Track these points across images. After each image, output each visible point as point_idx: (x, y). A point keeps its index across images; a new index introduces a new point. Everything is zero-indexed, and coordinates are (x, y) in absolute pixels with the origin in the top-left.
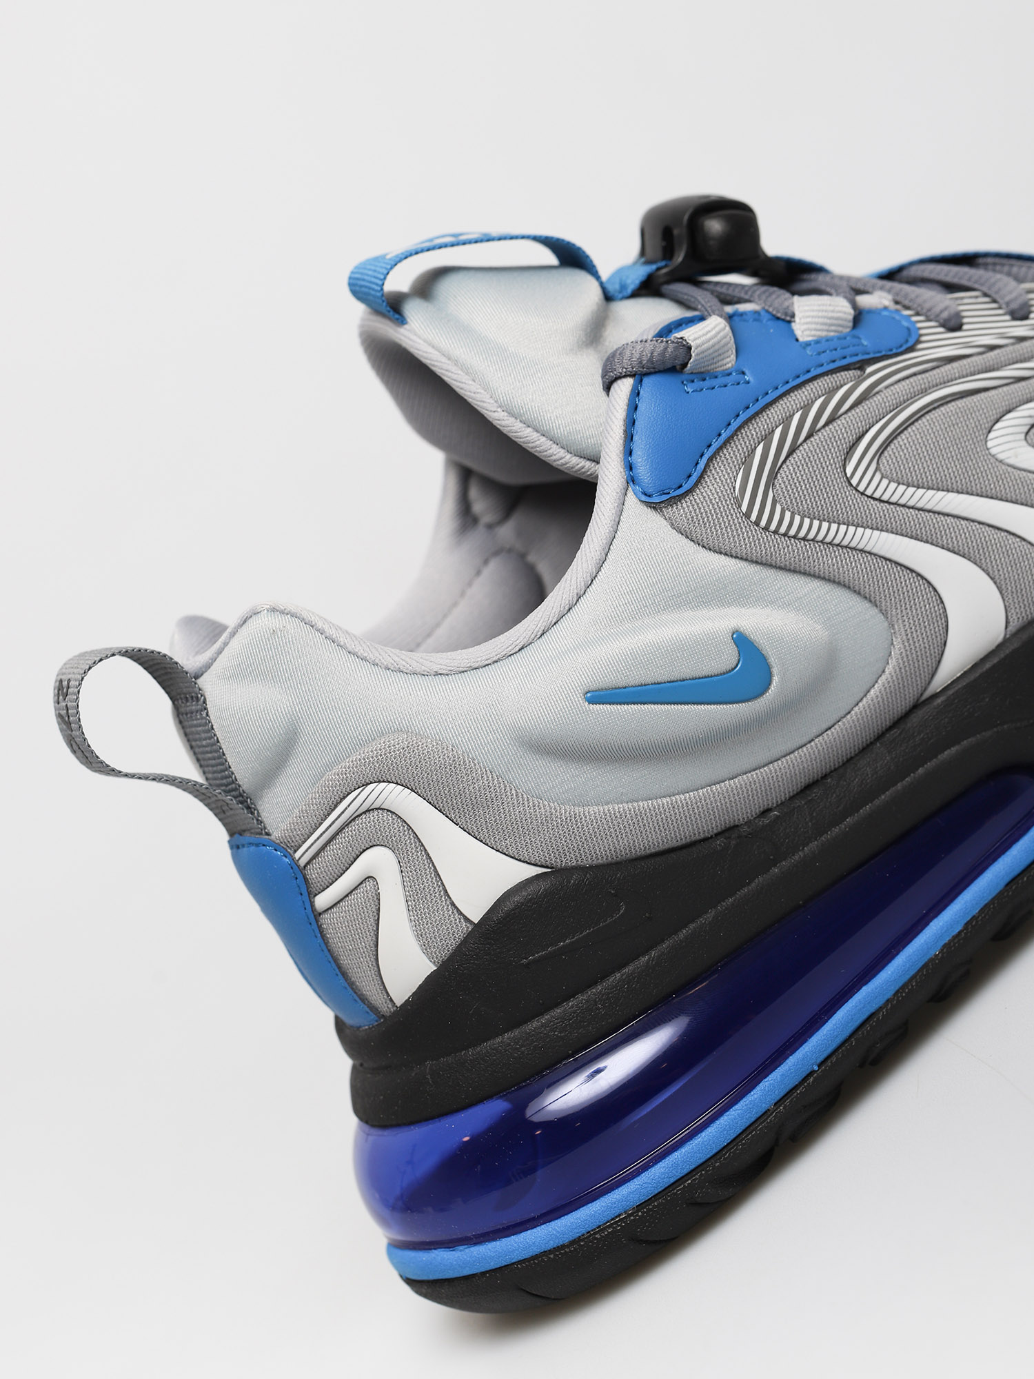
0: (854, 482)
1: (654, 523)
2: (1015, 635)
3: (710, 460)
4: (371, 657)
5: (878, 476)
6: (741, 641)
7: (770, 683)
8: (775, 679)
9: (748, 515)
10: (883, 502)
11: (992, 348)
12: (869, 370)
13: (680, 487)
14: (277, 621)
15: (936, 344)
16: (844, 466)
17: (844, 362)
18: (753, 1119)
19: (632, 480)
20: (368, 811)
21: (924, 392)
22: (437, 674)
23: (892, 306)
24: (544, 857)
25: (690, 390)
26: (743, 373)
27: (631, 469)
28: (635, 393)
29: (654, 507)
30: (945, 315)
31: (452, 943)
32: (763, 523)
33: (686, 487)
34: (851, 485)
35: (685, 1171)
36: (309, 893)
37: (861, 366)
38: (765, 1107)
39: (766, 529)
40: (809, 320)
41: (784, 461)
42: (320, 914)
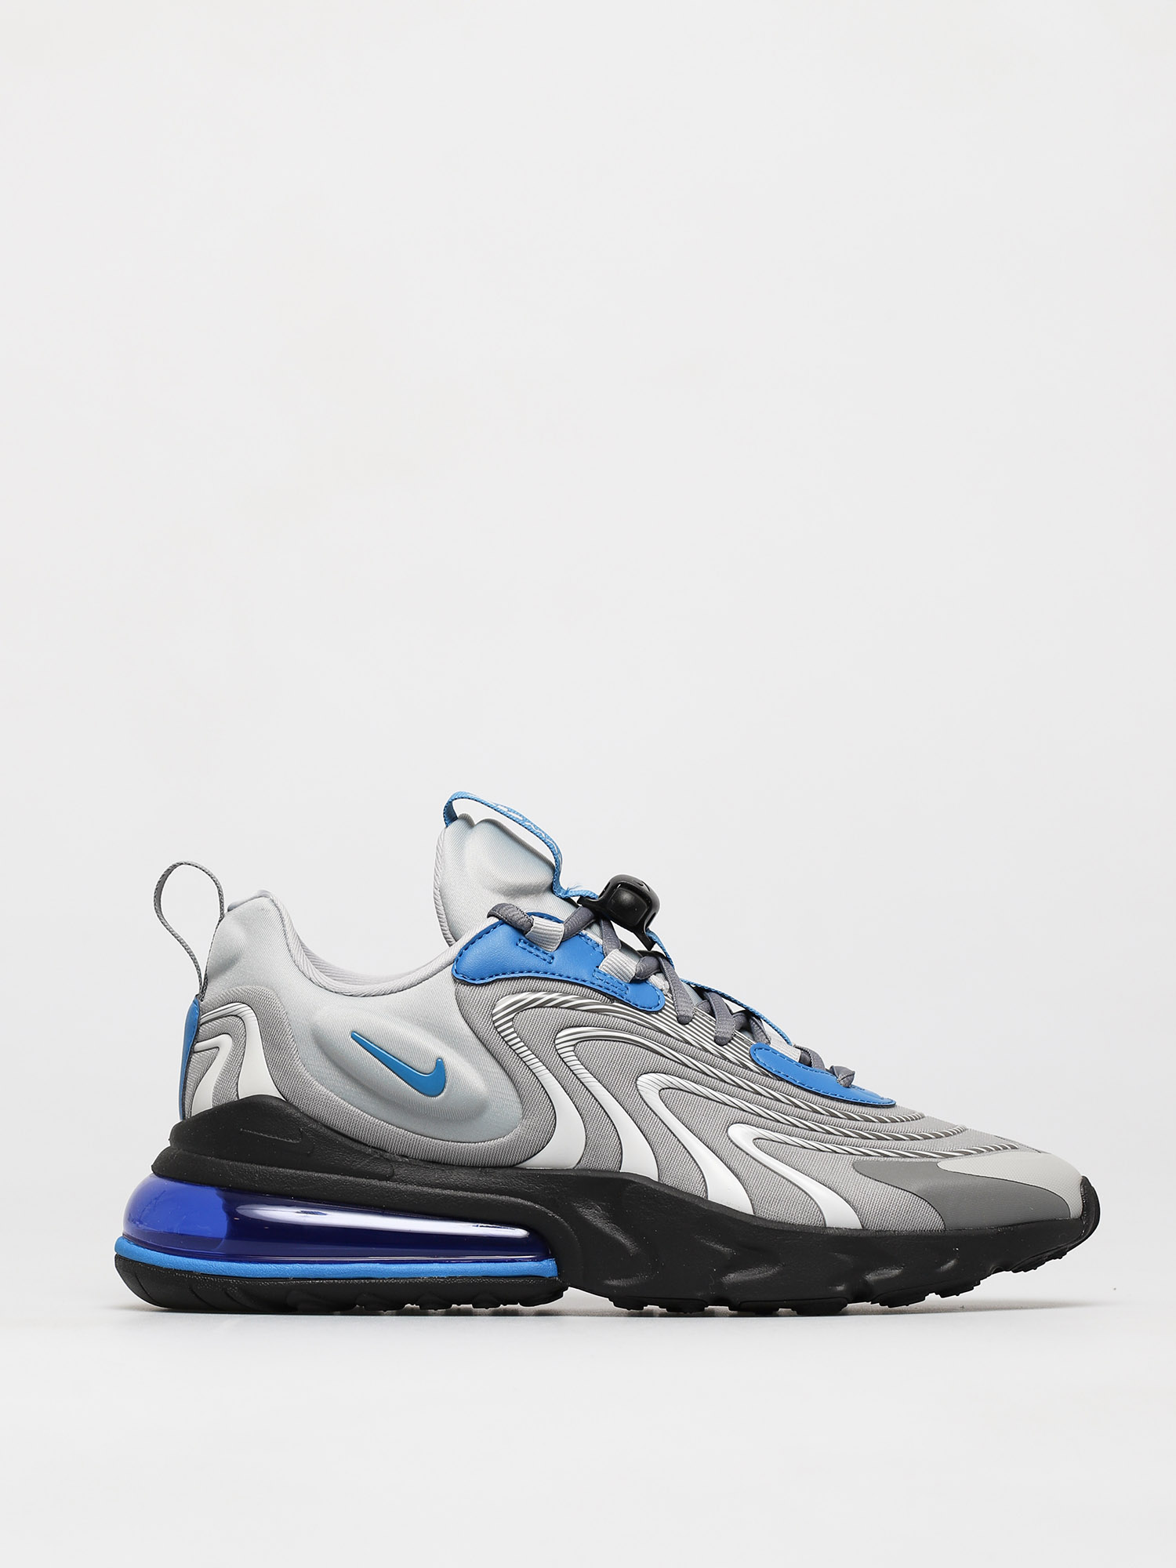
0: (557, 1042)
1: (450, 987)
2: (579, 1170)
3: (500, 980)
4: (293, 951)
5: (572, 1048)
6: (440, 1065)
7: (440, 1094)
8: (442, 1095)
9: (493, 1015)
10: (563, 1061)
11: (688, 1042)
12: (615, 1004)
13: (474, 980)
14: (271, 907)
15: (665, 1022)
16: (559, 1032)
17: (605, 991)
18: (278, 1276)
19: (456, 960)
20: (236, 1016)
21: (631, 1033)
22: (310, 979)
23: (666, 992)
24: (286, 1092)
25: (519, 945)
26: (553, 958)
27: (460, 956)
28: (494, 927)
29: (455, 980)
30: (682, 1013)
31: (224, 1101)
32: (496, 1024)
33: (476, 982)
34: (554, 1042)
35: (232, 1274)
36: (195, 1038)
37: (613, 999)
38: (288, 1275)
39: (496, 1028)
40: (611, 962)
41: (532, 1008)
42: (195, 1052)
